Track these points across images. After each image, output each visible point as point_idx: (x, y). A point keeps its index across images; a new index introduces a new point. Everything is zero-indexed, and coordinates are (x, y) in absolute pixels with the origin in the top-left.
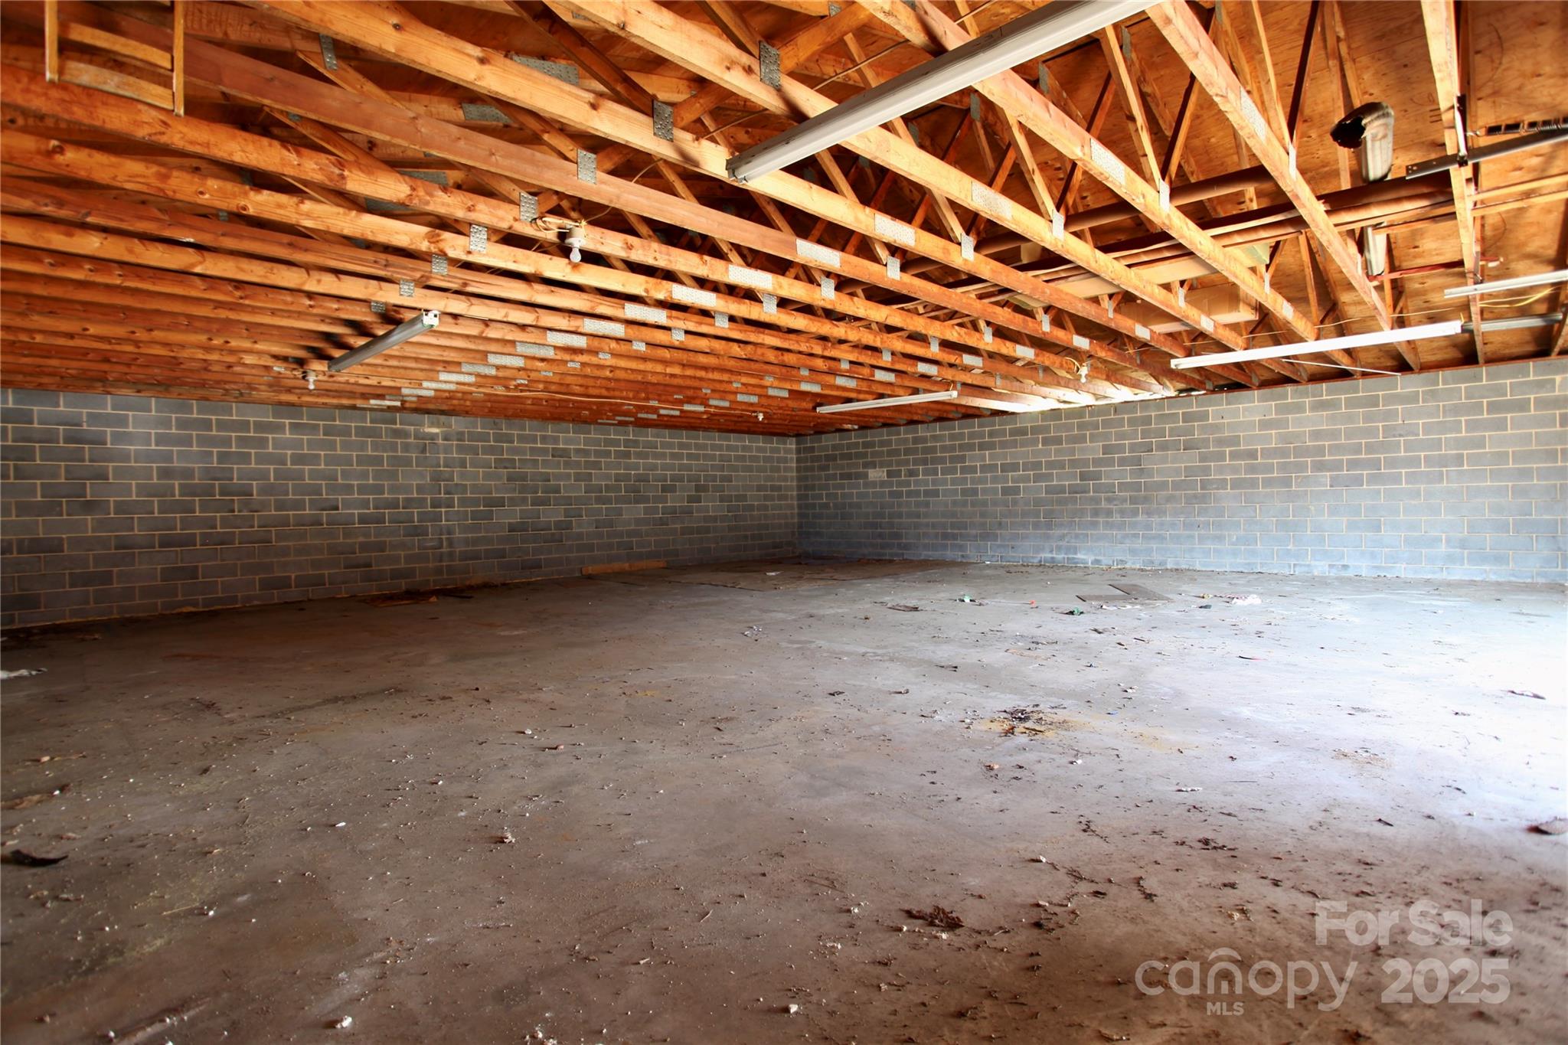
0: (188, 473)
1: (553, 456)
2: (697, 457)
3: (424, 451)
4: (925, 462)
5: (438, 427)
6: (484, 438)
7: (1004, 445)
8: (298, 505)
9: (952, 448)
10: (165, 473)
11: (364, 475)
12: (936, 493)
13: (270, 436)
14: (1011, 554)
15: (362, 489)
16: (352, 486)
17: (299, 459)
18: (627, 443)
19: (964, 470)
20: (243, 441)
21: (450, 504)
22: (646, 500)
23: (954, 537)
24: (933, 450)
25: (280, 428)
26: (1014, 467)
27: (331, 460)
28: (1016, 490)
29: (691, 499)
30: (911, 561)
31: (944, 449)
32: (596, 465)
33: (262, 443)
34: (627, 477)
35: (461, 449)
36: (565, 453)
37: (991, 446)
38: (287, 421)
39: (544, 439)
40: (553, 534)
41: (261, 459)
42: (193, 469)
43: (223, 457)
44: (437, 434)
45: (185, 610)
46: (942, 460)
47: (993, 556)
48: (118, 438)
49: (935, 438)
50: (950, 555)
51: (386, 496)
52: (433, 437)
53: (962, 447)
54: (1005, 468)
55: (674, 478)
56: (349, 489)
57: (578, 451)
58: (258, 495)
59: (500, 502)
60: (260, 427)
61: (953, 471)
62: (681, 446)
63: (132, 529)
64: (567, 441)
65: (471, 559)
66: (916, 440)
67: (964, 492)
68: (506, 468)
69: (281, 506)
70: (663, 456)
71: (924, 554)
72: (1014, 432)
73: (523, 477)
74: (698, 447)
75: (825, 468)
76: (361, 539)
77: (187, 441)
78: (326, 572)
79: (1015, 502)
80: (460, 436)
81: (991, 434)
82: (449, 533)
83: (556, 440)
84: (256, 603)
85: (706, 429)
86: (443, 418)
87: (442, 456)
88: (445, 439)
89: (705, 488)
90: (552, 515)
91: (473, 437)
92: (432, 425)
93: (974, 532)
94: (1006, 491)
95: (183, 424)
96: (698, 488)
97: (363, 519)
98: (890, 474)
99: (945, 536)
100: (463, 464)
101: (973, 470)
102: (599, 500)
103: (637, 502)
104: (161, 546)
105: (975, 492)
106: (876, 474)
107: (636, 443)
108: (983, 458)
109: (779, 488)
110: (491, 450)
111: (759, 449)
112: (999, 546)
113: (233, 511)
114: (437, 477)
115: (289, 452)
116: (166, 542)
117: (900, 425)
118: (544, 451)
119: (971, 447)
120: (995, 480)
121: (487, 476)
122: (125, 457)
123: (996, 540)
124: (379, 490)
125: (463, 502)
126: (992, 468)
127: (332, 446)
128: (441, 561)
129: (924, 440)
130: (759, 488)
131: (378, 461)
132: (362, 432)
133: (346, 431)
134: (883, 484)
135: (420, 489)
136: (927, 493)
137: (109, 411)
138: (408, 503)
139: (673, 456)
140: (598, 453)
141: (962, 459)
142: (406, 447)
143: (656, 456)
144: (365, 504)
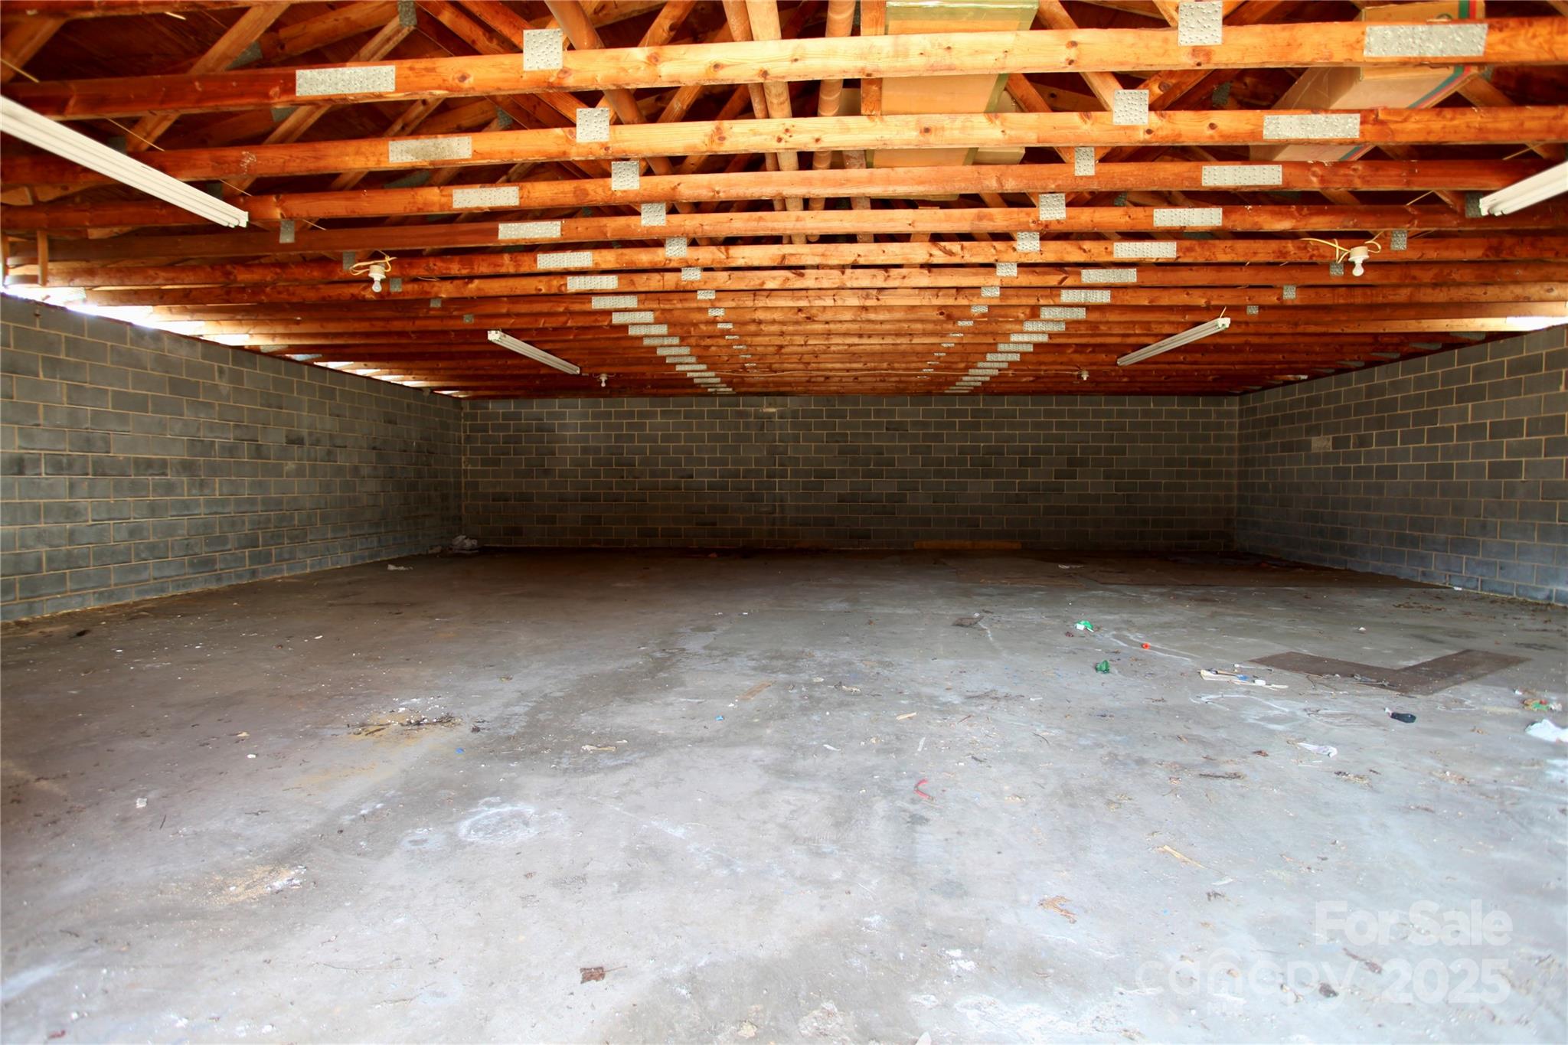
0: (597, 450)
1: (887, 429)
2: (1073, 426)
3: (762, 428)
4: (1379, 424)
5: (775, 407)
6: (817, 414)
7: (1497, 391)
8: (665, 474)
9: (1418, 400)
10: (585, 450)
11: (713, 450)
12: (1391, 472)
13: (648, 421)
14: (1498, 578)
15: (712, 461)
16: (704, 459)
17: (667, 438)
18: (976, 413)
19: (1434, 436)
20: (630, 426)
21: (783, 475)
22: (999, 474)
23: (1414, 542)
24: (1391, 405)
25: (653, 415)
26: (1514, 429)
27: (690, 438)
28: (1513, 469)
29: (1059, 475)
30: (1355, 573)
31: (1407, 402)
32: (937, 438)
33: (642, 426)
34: (975, 450)
35: (794, 426)
36: (900, 426)
37: (1476, 394)
38: (659, 409)
39: (878, 413)
40: (884, 506)
41: (642, 439)
42: (600, 447)
43: (618, 438)
44: (774, 413)
45: (593, 546)
46: (1402, 421)
47: (1469, 579)
48: (563, 427)
49: (1396, 386)
50: (1405, 571)
51: (729, 467)
52: (770, 416)
53: (1433, 398)
54: (1498, 430)
55: (1037, 451)
56: (701, 461)
57: (915, 424)
58: (639, 465)
59: (831, 474)
60: (642, 414)
61: (1417, 437)
62: (1049, 414)
63: (566, 488)
64: (903, 414)
65: (801, 525)
66: (1371, 392)
67: (1433, 471)
68: (837, 442)
69: (653, 474)
70: (1024, 425)
71: (1373, 565)
72: (1517, 367)
73: (855, 451)
74: (1072, 414)
75: (1265, 436)
76: (709, 502)
77: (596, 427)
78: (683, 527)
79: (1511, 490)
80: (794, 414)
81: (1478, 374)
82: (782, 501)
83: (891, 413)
84: (636, 546)
85: (1085, 393)
86: (779, 399)
87: (777, 432)
88: (781, 417)
89: (1083, 463)
90: (883, 487)
91: (806, 414)
92: (770, 405)
93: (1442, 536)
94: (1497, 470)
95: (596, 416)
96: (1071, 462)
97: (711, 486)
98: (1336, 443)
99: (1402, 540)
100: (796, 439)
101: (1446, 434)
102: (939, 474)
103: (986, 475)
104: (582, 501)
105: (1445, 471)
106: (1321, 443)
107: (987, 413)
108: (1463, 414)
109: (1207, 463)
110: (823, 426)
111: (1171, 413)
112: (1479, 563)
113: (623, 477)
114: (772, 451)
115: (660, 433)
116: (585, 498)
117: (1349, 370)
118: (878, 425)
119: (1445, 397)
120: (1479, 451)
121: (818, 450)
122: (563, 439)
123: (1475, 553)
124: (724, 462)
125: (795, 473)
126: (1477, 430)
127: (689, 427)
128: (774, 524)
129: (1380, 390)
130: (1169, 463)
131: (724, 437)
132: (713, 414)
133: (700, 415)
134: (1327, 458)
135: (758, 461)
136: (1382, 472)
137: (557, 409)
138: (748, 473)
139: (1037, 426)
140: (938, 425)
141: (1431, 417)
142: (747, 426)
143: (1012, 426)
144: (713, 474)
